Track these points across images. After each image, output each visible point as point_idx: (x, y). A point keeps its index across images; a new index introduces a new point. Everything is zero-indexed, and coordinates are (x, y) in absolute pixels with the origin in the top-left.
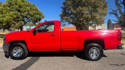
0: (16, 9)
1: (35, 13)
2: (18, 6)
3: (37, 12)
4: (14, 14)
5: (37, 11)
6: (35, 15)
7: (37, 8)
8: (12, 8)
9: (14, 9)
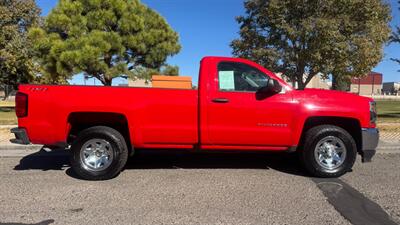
0: (106, 24)
1: (161, 35)
2: (113, 14)
3: (165, 34)
4: (106, 38)
5: (166, 31)
6: (160, 42)
7: (162, 20)
8: (94, 18)
9: (100, 23)
